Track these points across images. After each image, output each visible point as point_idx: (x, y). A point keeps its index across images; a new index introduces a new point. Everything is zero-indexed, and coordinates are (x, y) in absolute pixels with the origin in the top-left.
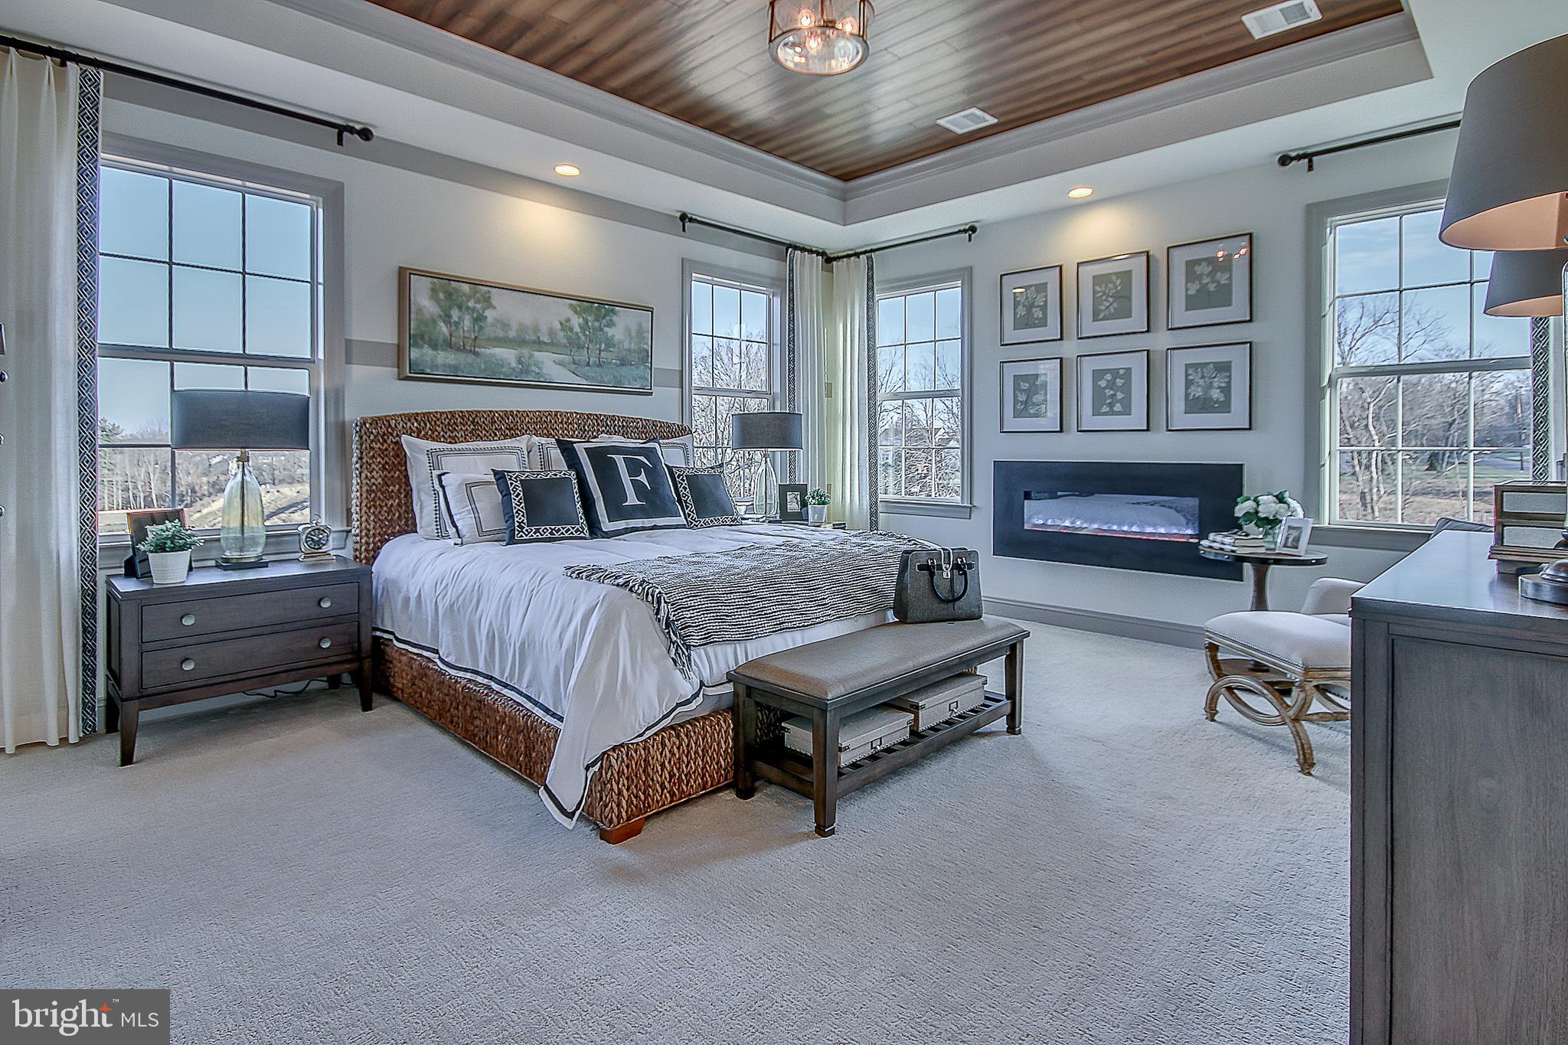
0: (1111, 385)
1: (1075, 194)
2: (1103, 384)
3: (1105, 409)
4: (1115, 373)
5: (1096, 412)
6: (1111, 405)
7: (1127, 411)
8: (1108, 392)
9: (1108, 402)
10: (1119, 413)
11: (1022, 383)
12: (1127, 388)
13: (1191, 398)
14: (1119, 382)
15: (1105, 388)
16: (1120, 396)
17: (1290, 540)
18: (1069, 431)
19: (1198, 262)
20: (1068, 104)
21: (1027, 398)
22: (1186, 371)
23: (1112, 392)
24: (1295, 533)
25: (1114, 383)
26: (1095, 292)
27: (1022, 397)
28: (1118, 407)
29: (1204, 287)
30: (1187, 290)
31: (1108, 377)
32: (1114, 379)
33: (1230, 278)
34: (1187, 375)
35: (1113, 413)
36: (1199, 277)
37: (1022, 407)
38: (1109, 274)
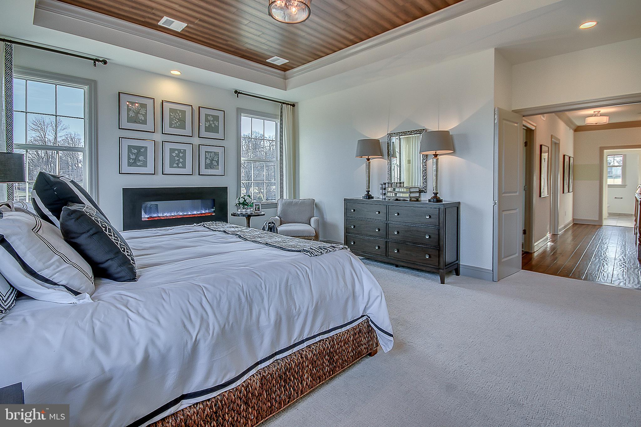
0: (178, 155)
1: (173, 72)
2: (174, 154)
3: (175, 165)
4: (179, 151)
5: (171, 166)
6: (178, 164)
7: (184, 167)
8: (177, 158)
9: (176, 162)
10: (181, 167)
11: (133, 150)
12: (184, 158)
13: (207, 163)
14: (181, 155)
15: (175, 157)
16: (181, 160)
17: (257, 209)
18: (157, 174)
19: (209, 115)
20: (214, 45)
21: (136, 158)
22: (205, 153)
23: (178, 159)
24: (258, 206)
25: (179, 155)
26: (170, 115)
27: (133, 157)
28: (180, 165)
29: (210, 125)
30: (205, 124)
31: (177, 152)
32: (179, 153)
33: (218, 124)
34: (206, 155)
35: (179, 167)
36: (209, 121)
37: (133, 161)
38: (177, 109)
